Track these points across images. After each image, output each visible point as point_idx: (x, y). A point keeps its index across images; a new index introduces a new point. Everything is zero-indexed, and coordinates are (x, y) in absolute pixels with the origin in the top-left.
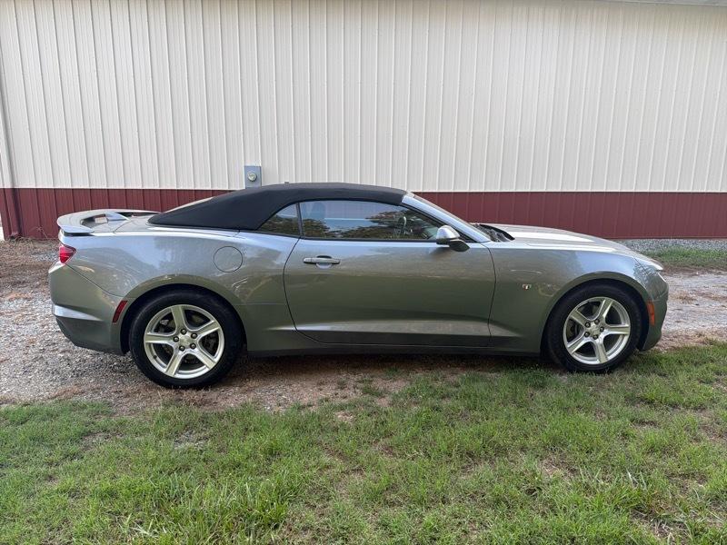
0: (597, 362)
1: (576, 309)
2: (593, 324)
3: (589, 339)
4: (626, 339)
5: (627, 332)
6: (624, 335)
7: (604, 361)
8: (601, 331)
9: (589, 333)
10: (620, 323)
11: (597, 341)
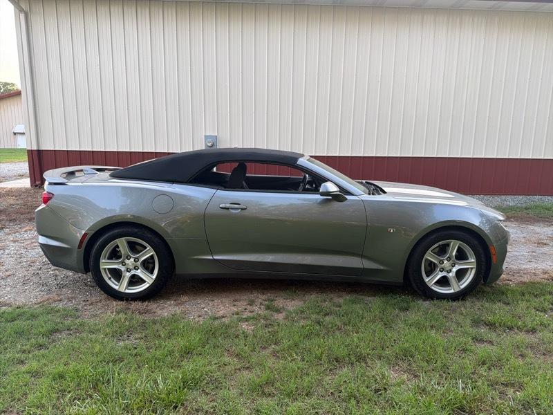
0: (452, 291)
1: (429, 251)
2: (446, 262)
3: (444, 274)
4: (474, 271)
5: (474, 266)
6: (472, 268)
7: (457, 290)
8: (453, 266)
9: (443, 269)
10: (468, 259)
11: (451, 274)
